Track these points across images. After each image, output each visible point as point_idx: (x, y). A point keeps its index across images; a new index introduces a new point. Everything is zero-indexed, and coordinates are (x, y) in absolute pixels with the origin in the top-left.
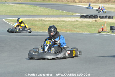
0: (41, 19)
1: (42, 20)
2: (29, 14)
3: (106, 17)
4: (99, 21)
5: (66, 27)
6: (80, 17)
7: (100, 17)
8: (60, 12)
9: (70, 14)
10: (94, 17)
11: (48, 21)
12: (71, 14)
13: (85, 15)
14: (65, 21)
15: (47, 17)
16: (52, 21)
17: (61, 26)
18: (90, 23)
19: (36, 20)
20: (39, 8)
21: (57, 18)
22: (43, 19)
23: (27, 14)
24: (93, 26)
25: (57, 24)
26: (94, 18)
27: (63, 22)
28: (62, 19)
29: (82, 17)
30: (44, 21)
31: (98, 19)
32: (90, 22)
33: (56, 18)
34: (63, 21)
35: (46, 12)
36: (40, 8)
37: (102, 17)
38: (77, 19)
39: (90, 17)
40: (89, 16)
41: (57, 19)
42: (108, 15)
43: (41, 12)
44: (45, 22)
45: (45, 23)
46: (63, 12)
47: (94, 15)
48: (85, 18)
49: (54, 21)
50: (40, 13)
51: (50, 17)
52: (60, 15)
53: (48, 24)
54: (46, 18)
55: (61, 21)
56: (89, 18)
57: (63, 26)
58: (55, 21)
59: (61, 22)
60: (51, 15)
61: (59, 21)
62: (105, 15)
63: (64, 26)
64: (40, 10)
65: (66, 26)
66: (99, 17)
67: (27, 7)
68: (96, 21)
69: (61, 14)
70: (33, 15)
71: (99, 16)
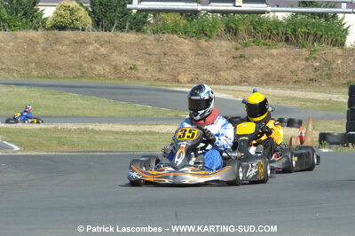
0: (82, 126)
1: (87, 129)
9: (170, 114)
14: (156, 133)
15: (100, 123)
16: (117, 133)
19: (70, 130)
20: (72, 96)
21: (131, 126)
22: (90, 126)
25: (136, 142)
28: (147, 128)
30: (93, 131)
33: (128, 125)
34: (151, 133)
35: (93, 109)
36: (74, 97)
40: (230, 120)
41: (132, 128)
42: (286, 117)
43: (77, 109)
45: (98, 137)
46: (145, 109)
47: (243, 117)
49: (123, 132)
50: (78, 111)
51: (109, 122)
52: (139, 116)
53: (106, 140)
54: (97, 124)
55: (146, 133)
58: (129, 133)
59: (148, 137)
60: (111, 117)
61: (140, 134)
64: (74, 102)
67: (33, 94)
69: (142, 113)
70: (56, 115)
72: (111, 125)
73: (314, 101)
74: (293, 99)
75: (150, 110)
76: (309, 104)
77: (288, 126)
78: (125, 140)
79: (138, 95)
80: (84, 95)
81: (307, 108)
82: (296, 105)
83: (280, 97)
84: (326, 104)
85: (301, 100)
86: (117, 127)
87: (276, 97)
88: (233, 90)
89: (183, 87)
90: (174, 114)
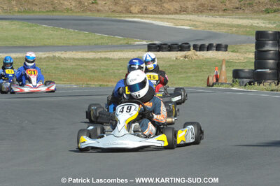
0: (50, 54)
1: (54, 57)
2: (22, 43)
3: (209, 48)
4: (195, 57)
5: (114, 73)
6: (147, 49)
7: (195, 47)
8: (96, 37)
9: (121, 42)
10: (182, 48)
11: (70, 59)
12: (123, 42)
13: (157, 42)
14: (110, 59)
15: (65, 51)
16: (78, 60)
17: (102, 72)
18: (172, 63)
19: (41, 58)
20: (45, 28)
21: (90, 54)
22: (57, 54)
23: (17, 44)
24: (180, 70)
25: (93, 67)
26: (180, 51)
27: (107, 62)
28: (103, 55)
29: (151, 48)
30: (59, 59)
31: (191, 53)
32: (173, 61)
33: (88, 52)
34: (106, 59)
35: (61, 38)
37: (201, 48)
38: (139, 52)
39: (171, 48)
40: (169, 46)
42: (215, 42)
43: (49, 39)
44: (62, 63)
45: (63, 65)
46: (102, 38)
47: (180, 44)
48: (158, 51)
49: (83, 59)
50: (49, 41)
51: (72, 50)
52: (97, 44)
53: (69, 66)
54: (63, 52)
55: (102, 59)
56: (169, 51)
57: (107, 70)
58: (88, 60)
59: (103, 62)
60: (74, 46)
61: (97, 60)
62: (207, 43)
63: (111, 71)
64: (46, 33)
65: (116, 71)
66: (192, 48)
68: (185, 57)
69: (100, 42)
70: (31, 45)
71: (192, 44)
72: (74, 52)
73: (239, 26)
74: (223, 25)
75: (106, 39)
76: (234, 29)
77: (216, 50)
78: (85, 66)
79: (98, 25)
80: (54, 26)
81: (232, 33)
82: (224, 30)
83: (212, 24)
84: (248, 29)
85: (228, 26)
86: (79, 55)
87: (208, 23)
88: (173, 19)
89: (134, 17)
90: (125, 42)
